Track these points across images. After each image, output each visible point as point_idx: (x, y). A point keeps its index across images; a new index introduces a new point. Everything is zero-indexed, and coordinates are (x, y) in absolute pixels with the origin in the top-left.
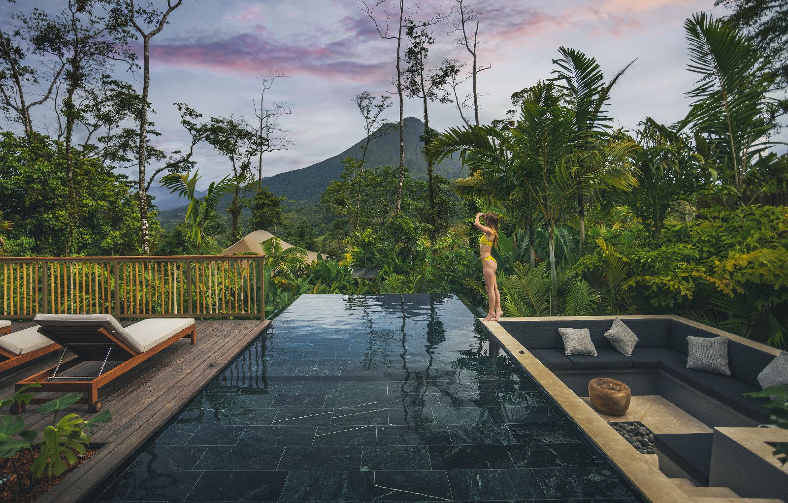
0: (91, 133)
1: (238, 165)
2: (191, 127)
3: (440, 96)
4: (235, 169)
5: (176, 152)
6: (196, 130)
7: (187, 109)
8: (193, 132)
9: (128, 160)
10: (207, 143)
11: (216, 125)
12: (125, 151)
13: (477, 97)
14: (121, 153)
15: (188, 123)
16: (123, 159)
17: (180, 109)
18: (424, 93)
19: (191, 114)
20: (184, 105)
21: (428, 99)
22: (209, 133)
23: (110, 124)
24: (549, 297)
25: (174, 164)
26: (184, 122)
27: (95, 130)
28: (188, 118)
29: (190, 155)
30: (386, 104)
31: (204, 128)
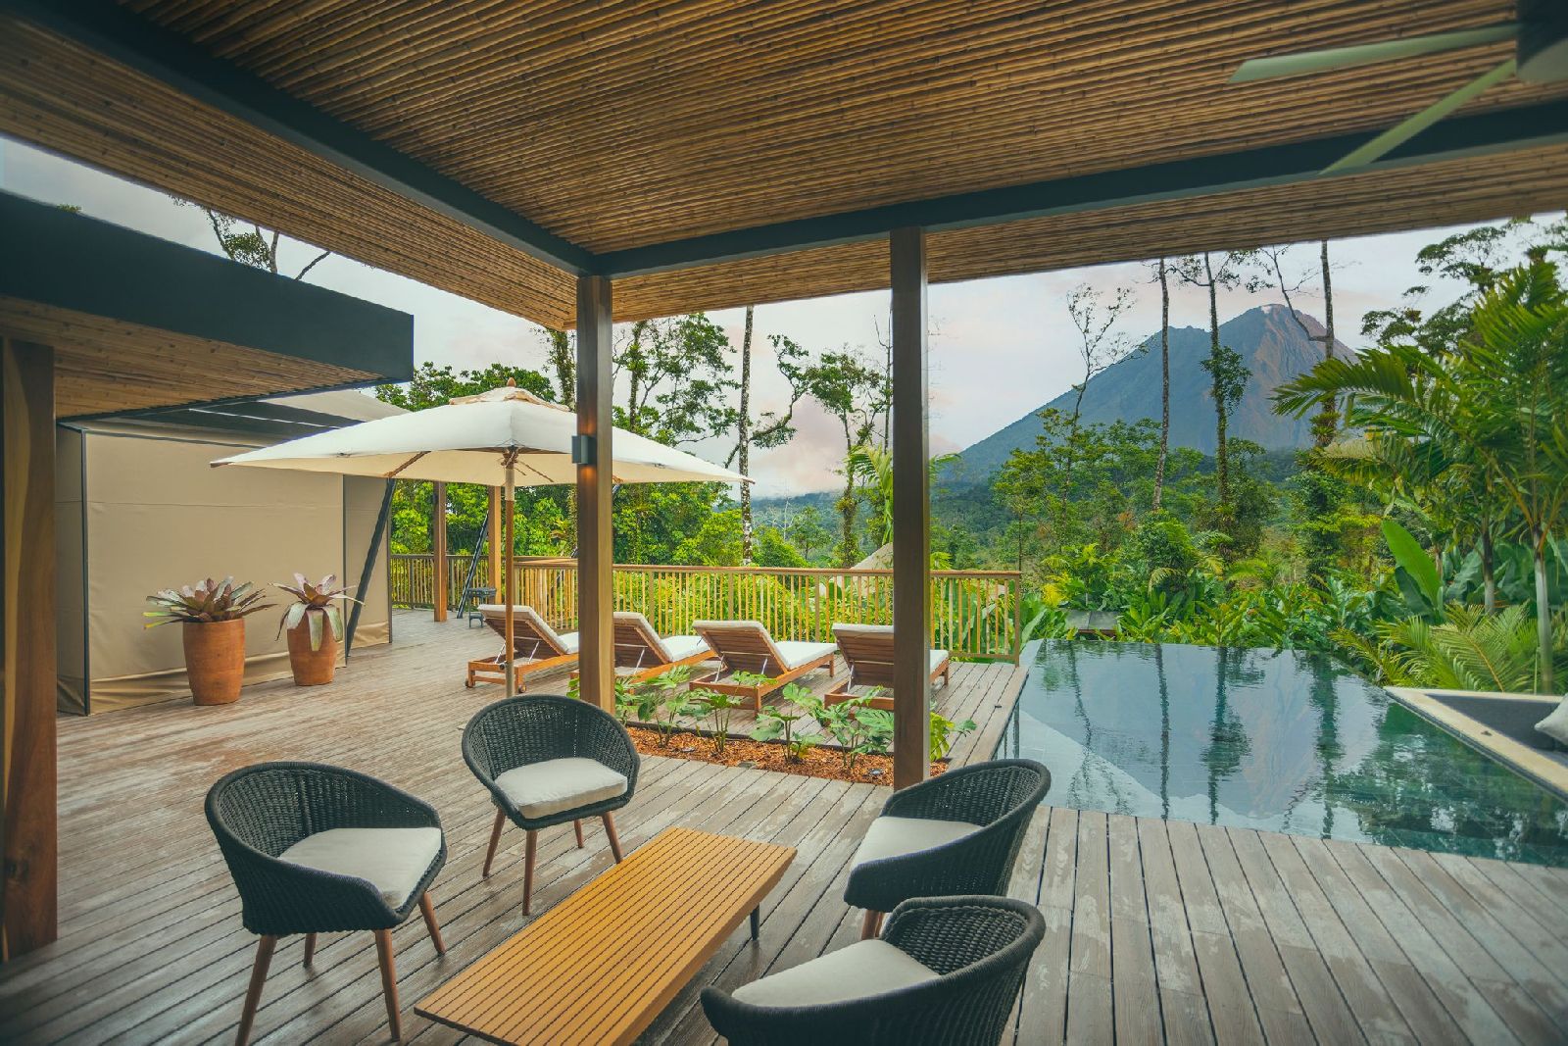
0: (648, 390)
1: (855, 428)
2: (792, 372)
3: (1245, 279)
4: (848, 436)
5: (767, 414)
6: (799, 377)
7: (787, 343)
8: (794, 380)
9: (698, 430)
10: (814, 397)
11: (829, 366)
12: (692, 414)
13: (1330, 270)
14: (688, 418)
15: (788, 367)
16: (691, 427)
17: (776, 344)
18: (1210, 277)
19: (792, 353)
20: (782, 339)
21: (1218, 286)
22: (818, 380)
23: (678, 376)
24: (1532, 665)
25: (764, 434)
26: (782, 365)
27: (653, 385)
28: (787, 359)
29: (789, 417)
30: (1125, 303)
31: (812, 373)
